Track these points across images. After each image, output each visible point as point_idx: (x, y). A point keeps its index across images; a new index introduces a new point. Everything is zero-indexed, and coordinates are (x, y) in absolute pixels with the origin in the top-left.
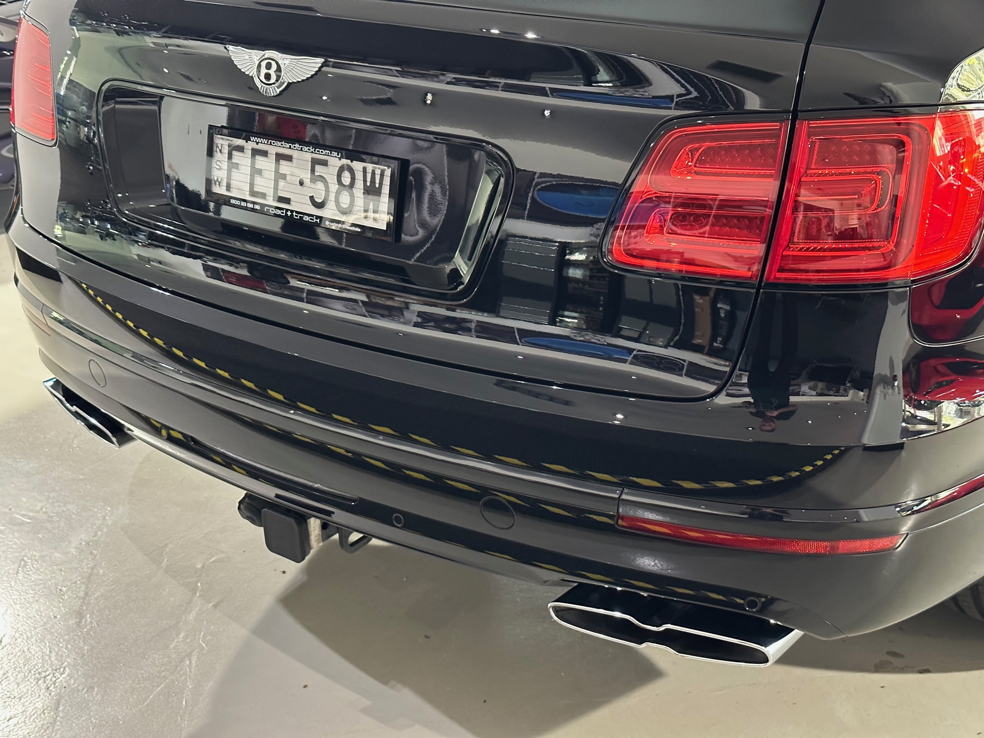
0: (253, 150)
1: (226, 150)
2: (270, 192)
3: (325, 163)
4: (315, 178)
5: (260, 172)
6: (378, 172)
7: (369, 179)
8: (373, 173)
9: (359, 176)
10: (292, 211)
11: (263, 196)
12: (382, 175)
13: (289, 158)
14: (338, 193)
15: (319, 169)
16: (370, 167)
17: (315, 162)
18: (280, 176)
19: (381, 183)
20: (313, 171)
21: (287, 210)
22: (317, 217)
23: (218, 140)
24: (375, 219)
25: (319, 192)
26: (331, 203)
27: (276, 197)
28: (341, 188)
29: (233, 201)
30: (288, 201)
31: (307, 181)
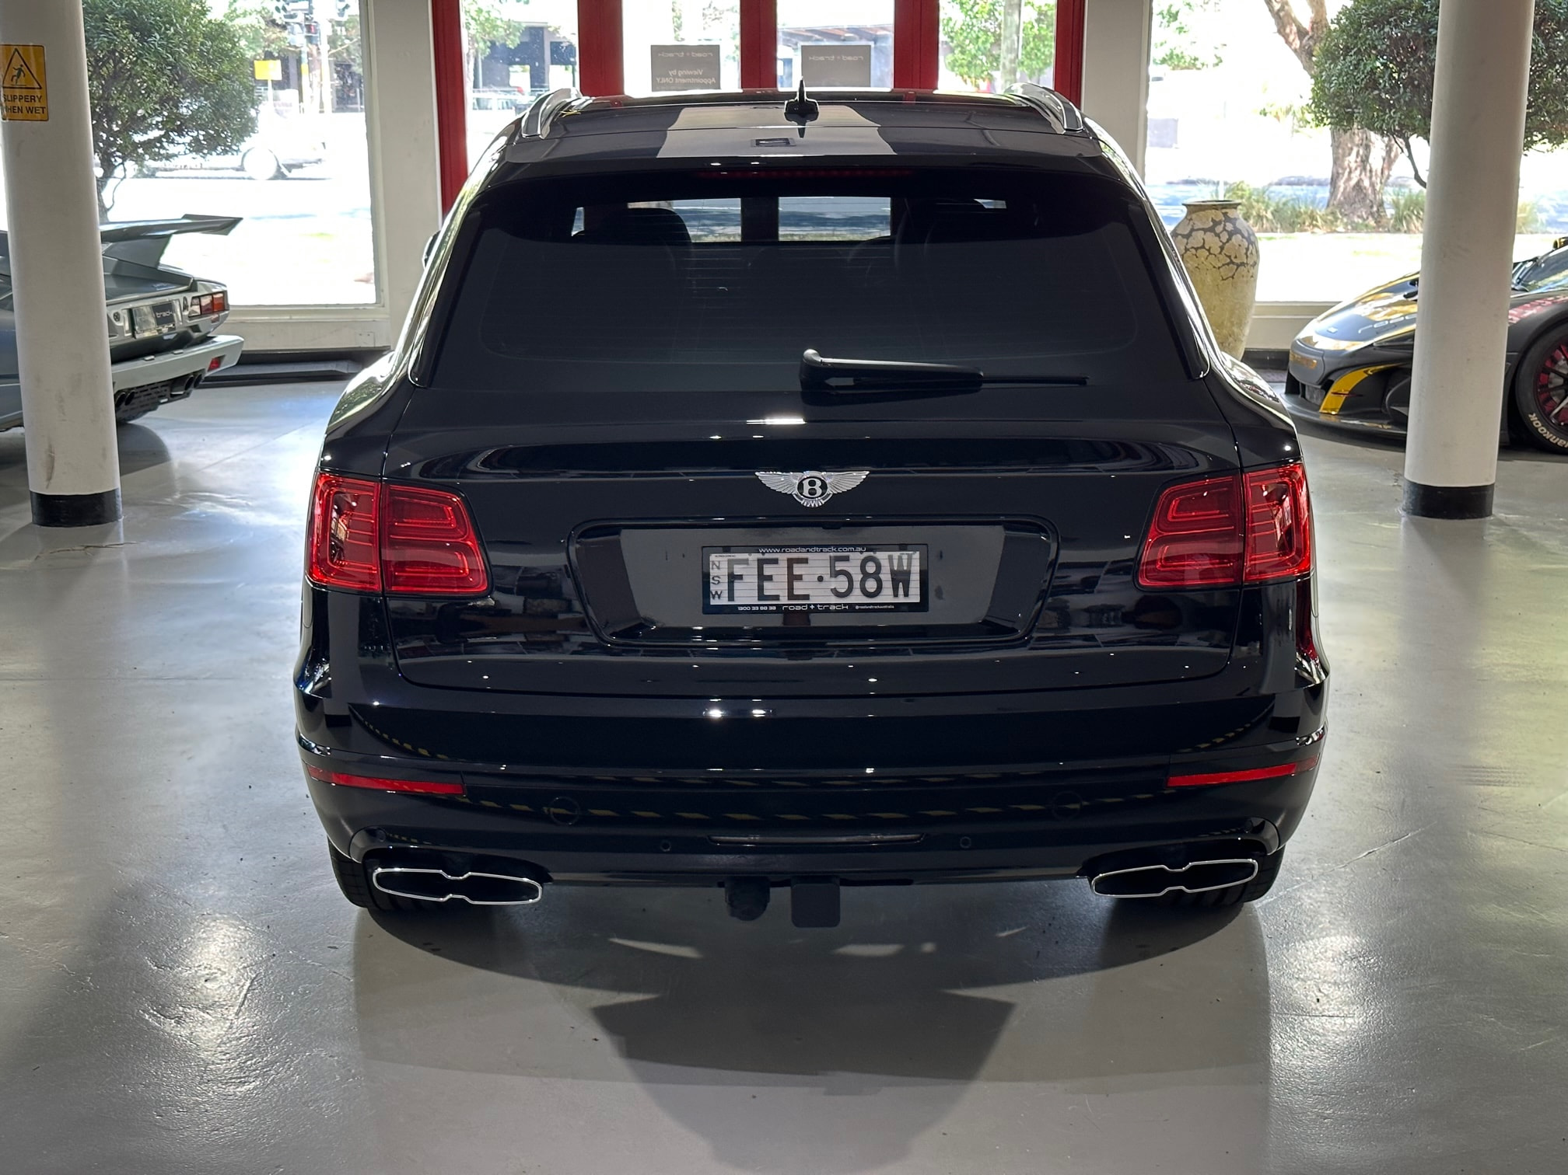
0: (759, 560)
1: (724, 566)
2: (784, 594)
3: (846, 559)
4: (835, 574)
5: (769, 578)
6: (905, 557)
7: (896, 564)
8: (900, 559)
10: (815, 605)
11: (777, 598)
12: (910, 559)
13: (805, 561)
14: (863, 582)
15: (840, 566)
16: (896, 554)
17: (834, 560)
18: (792, 578)
19: (909, 566)
20: (833, 567)
21: (809, 605)
22: (845, 605)
23: (713, 557)
24: (906, 595)
25: (841, 584)
26: (857, 591)
27: (791, 596)
28: (866, 576)
29: (742, 609)
30: (807, 597)
31: (827, 577)
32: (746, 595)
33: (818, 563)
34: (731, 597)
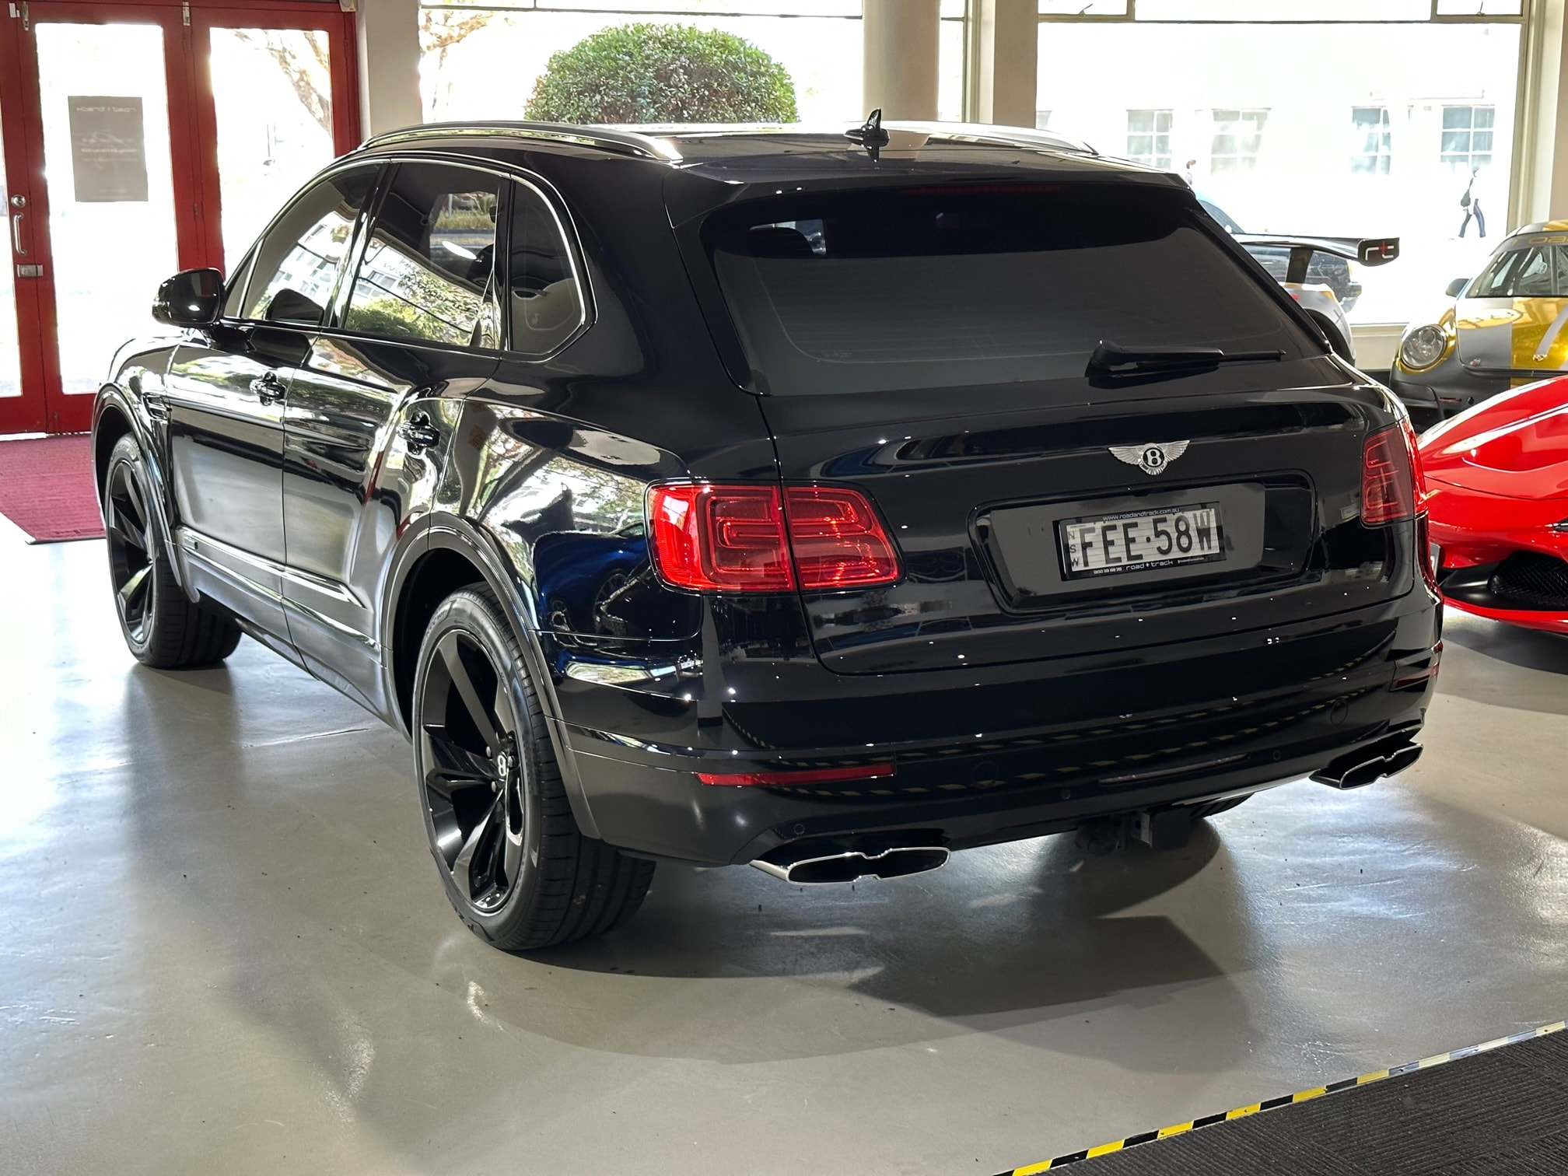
0: (1102, 528)
1: (1078, 535)
2: (1124, 556)
3: (1164, 520)
4: (1158, 534)
5: (1112, 543)
6: (1205, 514)
7: (1199, 521)
8: (1202, 516)
9: (1192, 521)
10: (1150, 563)
11: (1119, 559)
12: (1208, 516)
13: (1135, 525)
14: (1178, 539)
15: (1161, 527)
16: (1198, 513)
17: (1156, 522)
18: (1129, 541)
19: (1209, 522)
20: (1156, 528)
21: (1145, 563)
22: (1170, 560)
23: (1069, 529)
24: (1210, 548)
25: (1163, 542)
26: (1175, 548)
27: (1130, 558)
28: (1180, 534)
29: (1096, 572)
30: (1140, 557)
31: (1153, 538)
32: (1097, 560)
33: (1144, 527)
34: (1086, 564)
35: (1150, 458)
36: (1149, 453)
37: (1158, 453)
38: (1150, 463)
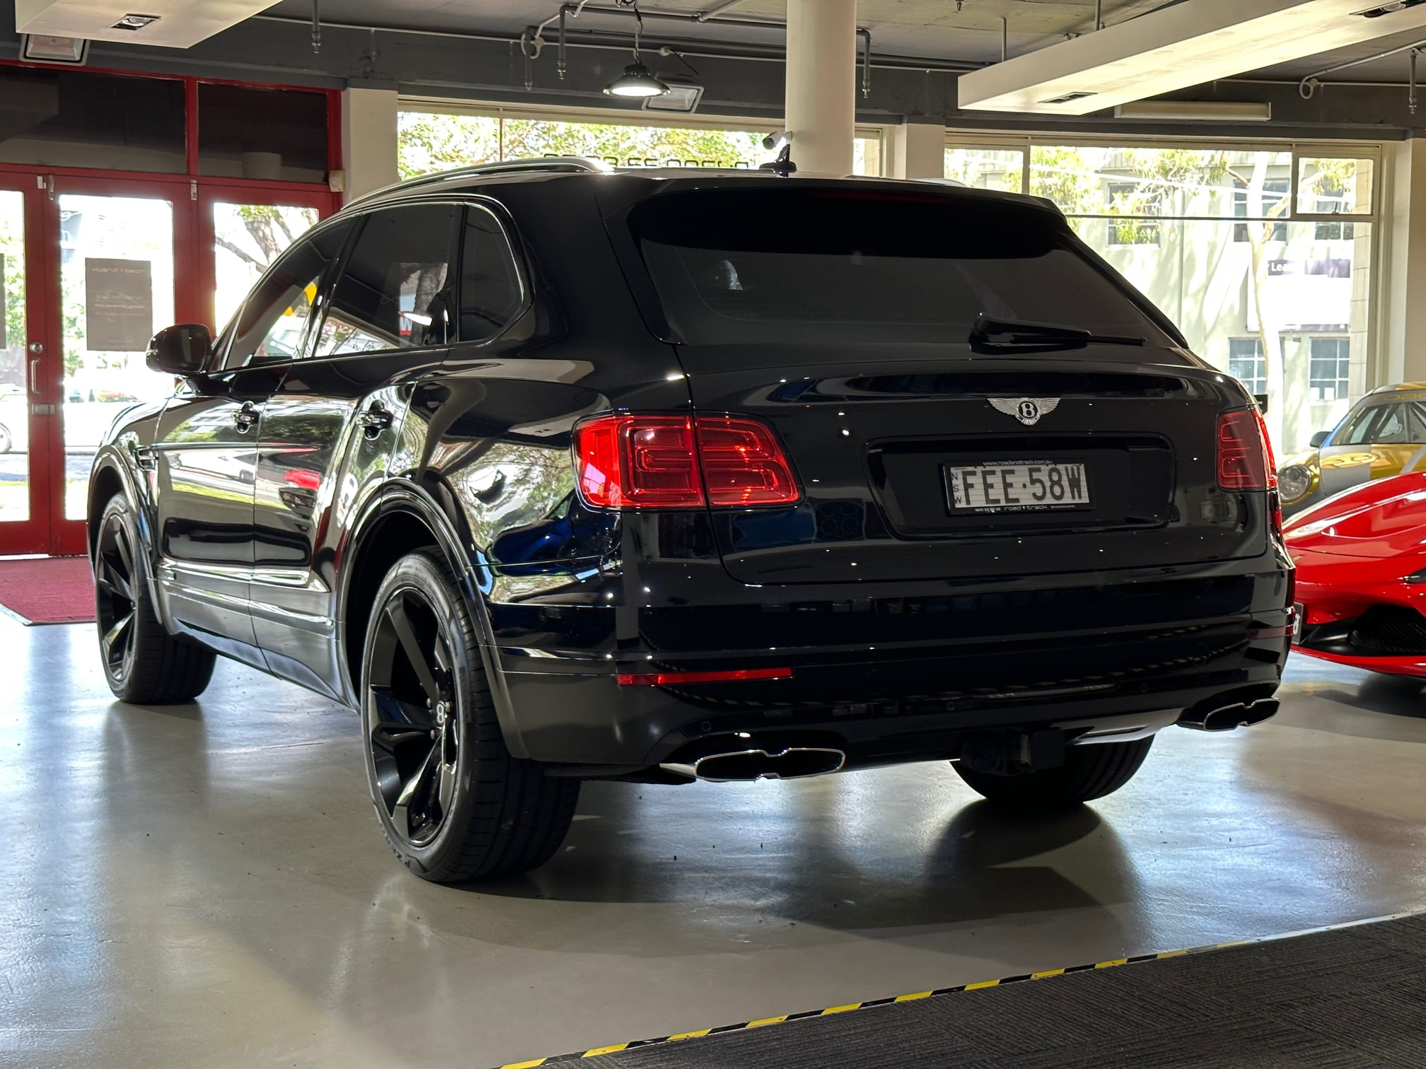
0: (982, 472)
1: (960, 477)
2: (1002, 498)
3: (1039, 470)
4: (1033, 482)
5: (991, 486)
6: (1075, 468)
7: (1070, 474)
8: (1072, 469)
9: (1063, 473)
10: (1026, 506)
11: (998, 501)
12: (1078, 469)
13: (1012, 472)
14: (1052, 487)
15: (1036, 475)
16: (1069, 466)
17: (1031, 471)
18: (1007, 486)
19: (1079, 474)
20: (1031, 476)
21: (1022, 506)
22: (1045, 505)
23: (953, 470)
24: (1080, 497)
25: (1038, 490)
26: (1049, 495)
27: (1008, 500)
28: (1053, 483)
29: (977, 510)
30: (1017, 500)
31: (1028, 484)
32: (978, 500)
33: (1020, 474)
34: (968, 502)
35: (1025, 410)
36: (1023, 406)
37: (1032, 406)
38: (1025, 414)
